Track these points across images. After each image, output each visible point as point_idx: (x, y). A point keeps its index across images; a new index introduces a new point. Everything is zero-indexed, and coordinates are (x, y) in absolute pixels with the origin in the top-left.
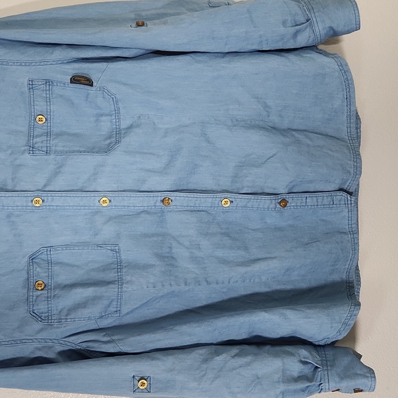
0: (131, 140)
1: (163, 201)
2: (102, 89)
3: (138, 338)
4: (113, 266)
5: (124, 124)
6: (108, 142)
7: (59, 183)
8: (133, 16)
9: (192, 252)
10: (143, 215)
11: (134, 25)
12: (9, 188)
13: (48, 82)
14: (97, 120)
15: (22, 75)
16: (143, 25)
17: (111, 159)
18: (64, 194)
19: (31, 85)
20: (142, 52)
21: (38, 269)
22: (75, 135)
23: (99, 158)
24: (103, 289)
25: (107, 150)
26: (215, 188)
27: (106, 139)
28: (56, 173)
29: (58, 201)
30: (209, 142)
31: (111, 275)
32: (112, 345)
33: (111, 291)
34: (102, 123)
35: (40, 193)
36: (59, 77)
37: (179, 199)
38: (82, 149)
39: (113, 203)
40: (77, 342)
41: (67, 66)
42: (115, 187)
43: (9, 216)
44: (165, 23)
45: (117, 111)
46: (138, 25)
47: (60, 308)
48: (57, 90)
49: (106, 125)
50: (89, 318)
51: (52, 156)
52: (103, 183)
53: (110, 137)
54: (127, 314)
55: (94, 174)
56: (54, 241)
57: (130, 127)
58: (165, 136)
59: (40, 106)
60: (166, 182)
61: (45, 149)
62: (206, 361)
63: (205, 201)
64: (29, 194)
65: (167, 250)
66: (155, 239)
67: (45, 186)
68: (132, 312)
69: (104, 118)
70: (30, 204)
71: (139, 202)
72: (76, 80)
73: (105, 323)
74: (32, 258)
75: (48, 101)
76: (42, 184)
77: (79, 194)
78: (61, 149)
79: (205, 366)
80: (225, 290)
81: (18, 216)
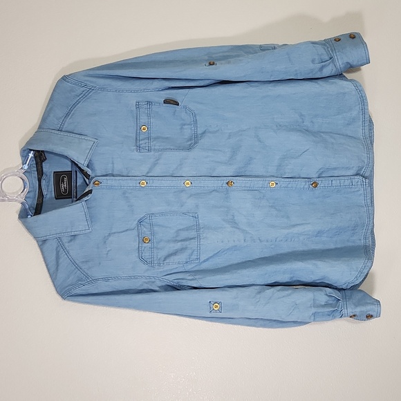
0: (205, 141)
1: (227, 183)
2: (185, 107)
3: (213, 278)
4: (193, 227)
5: (200, 131)
6: (189, 143)
7: (157, 171)
8: (206, 58)
9: (248, 219)
10: (214, 193)
11: (207, 64)
12: (124, 174)
13: (149, 103)
14: (181, 128)
15: (132, 99)
16: (213, 64)
17: (192, 154)
18: (160, 178)
19: (138, 105)
20: (214, 82)
21: (145, 229)
22: (167, 138)
23: (183, 154)
24: (188, 242)
25: (190, 148)
26: (265, 174)
27: (188, 141)
28: (155, 164)
29: (157, 183)
30: (260, 141)
31: (193, 234)
32: (195, 281)
33: (193, 244)
34: (185, 130)
35: (144, 178)
36: (156, 99)
37: (239, 182)
38: (172, 147)
39: (193, 185)
40: (171, 280)
41: (162, 92)
42: (194, 173)
43: (124, 193)
44: (229, 63)
45: (195, 122)
46: (210, 64)
47: (159, 257)
48: (154, 108)
49: (188, 132)
50: (179, 263)
51: (152, 153)
52: (186, 171)
53: (191, 140)
54: (204, 261)
55: (181, 165)
56: (154, 210)
57: (204, 133)
58: (229, 138)
59: (144, 119)
60: (230, 171)
61: (147, 148)
62: (259, 292)
63: (258, 183)
64: (137, 178)
65: (231, 217)
66: (222, 209)
67: (148, 173)
68: (207, 260)
69: (186, 127)
70: (138, 185)
71: (211, 184)
72: (167, 102)
73: (189, 267)
74: (140, 222)
75: (149, 116)
76: (146, 172)
77: (171, 178)
78: (158, 148)
79: (259, 296)
80: (273, 246)
81: (130, 193)
